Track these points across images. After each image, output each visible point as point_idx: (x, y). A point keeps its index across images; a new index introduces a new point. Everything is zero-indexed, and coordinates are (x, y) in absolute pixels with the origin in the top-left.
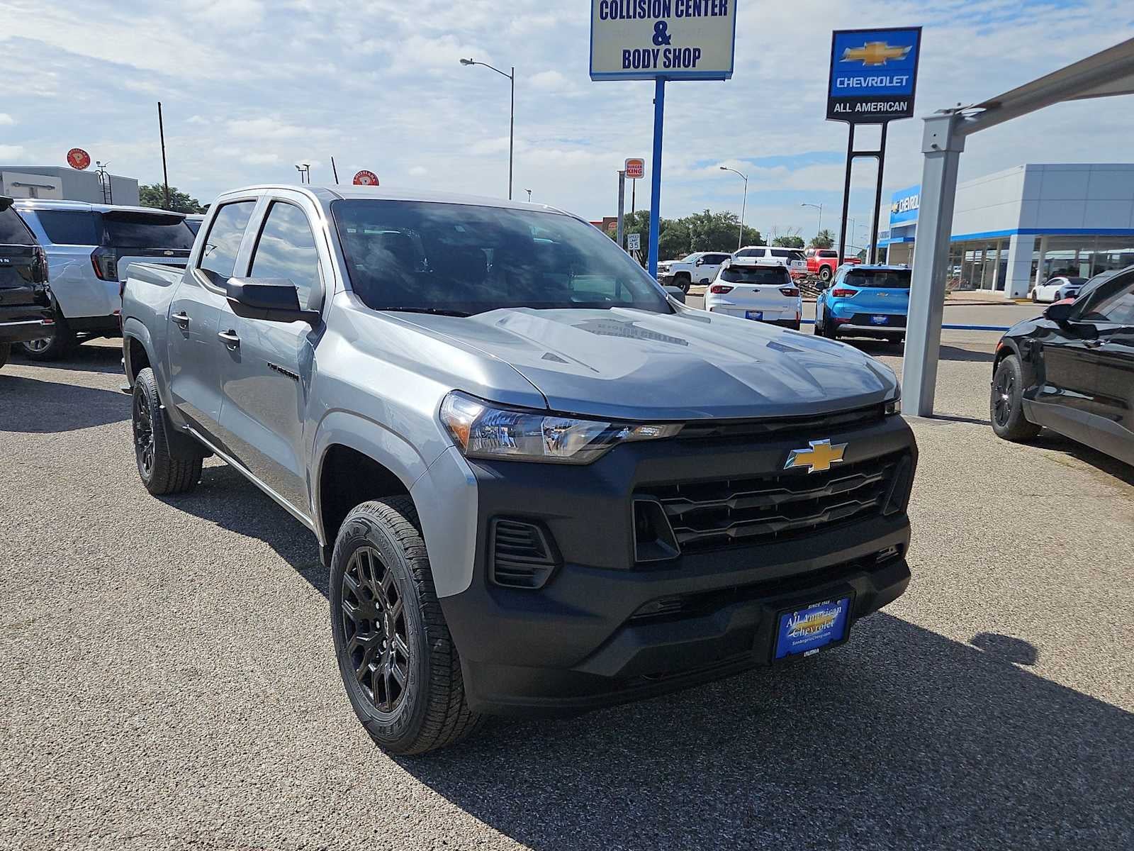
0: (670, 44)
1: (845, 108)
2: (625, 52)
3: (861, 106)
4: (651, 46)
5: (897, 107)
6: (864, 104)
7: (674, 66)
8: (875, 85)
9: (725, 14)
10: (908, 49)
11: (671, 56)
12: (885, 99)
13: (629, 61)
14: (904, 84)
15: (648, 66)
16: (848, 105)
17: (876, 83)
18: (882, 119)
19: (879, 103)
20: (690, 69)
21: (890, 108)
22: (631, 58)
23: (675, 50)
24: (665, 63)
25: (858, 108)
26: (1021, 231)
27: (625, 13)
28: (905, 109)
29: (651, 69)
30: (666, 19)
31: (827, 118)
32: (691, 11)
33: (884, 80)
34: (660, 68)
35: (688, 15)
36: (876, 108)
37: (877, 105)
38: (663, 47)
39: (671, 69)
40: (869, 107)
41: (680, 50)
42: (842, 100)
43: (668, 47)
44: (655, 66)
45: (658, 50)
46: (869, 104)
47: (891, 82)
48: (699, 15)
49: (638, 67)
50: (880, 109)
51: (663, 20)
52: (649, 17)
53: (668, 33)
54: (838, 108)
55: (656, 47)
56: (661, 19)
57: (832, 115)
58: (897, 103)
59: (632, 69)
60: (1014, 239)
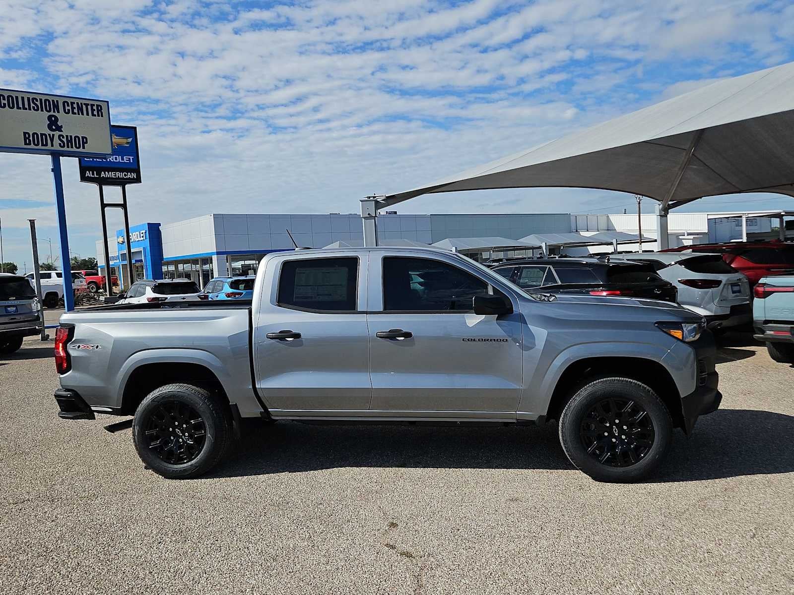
0: (62, 131)
1: (93, 174)
2: (25, 133)
3: (105, 174)
4: (47, 132)
5: (129, 176)
6: (106, 173)
7: (68, 147)
8: (112, 161)
9: (102, 116)
10: (130, 140)
11: (65, 140)
12: (121, 170)
13: (30, 140)
14: (131, 161)
15: (46, 145)
16: (95, 172)
17: (113, 159)
18: (122, 183)
19: (117, 173)
20: (81, 150)
21: (125, 176)
22: (31, 138)
23: (67, 136)
24: (60, 144)
25: (103, 174)
26: (218, 253)
27: (21, 106)
28: (135, 177)
29: (49, 147)
30: (56, 114)
31: (81, 180)
32: (76, 111)
33: (118, 158)
34: (56, 147)
35: (74, 113)
36: (116, 176)
37: (116, 174)
38: (57, 133)
39: (66, 149)
40: (111, 175)
41: (71, 136)
42: (91, 169)
43: (61, 133)
44: (52, 145)
45: (53, 135)
46: (110, 173)
47: (123, 159)
48: (83, 114)
49: (38, 145)
50: (118, 176)
51: (54, 114)
52: (42, 110)
53: (59, 124)
54: (88, 174)
55: (52, 133)
56: (52, 113)
57: (84, 178)
58: (129, 173)
59: (32, 146)
60: (215, 258)
